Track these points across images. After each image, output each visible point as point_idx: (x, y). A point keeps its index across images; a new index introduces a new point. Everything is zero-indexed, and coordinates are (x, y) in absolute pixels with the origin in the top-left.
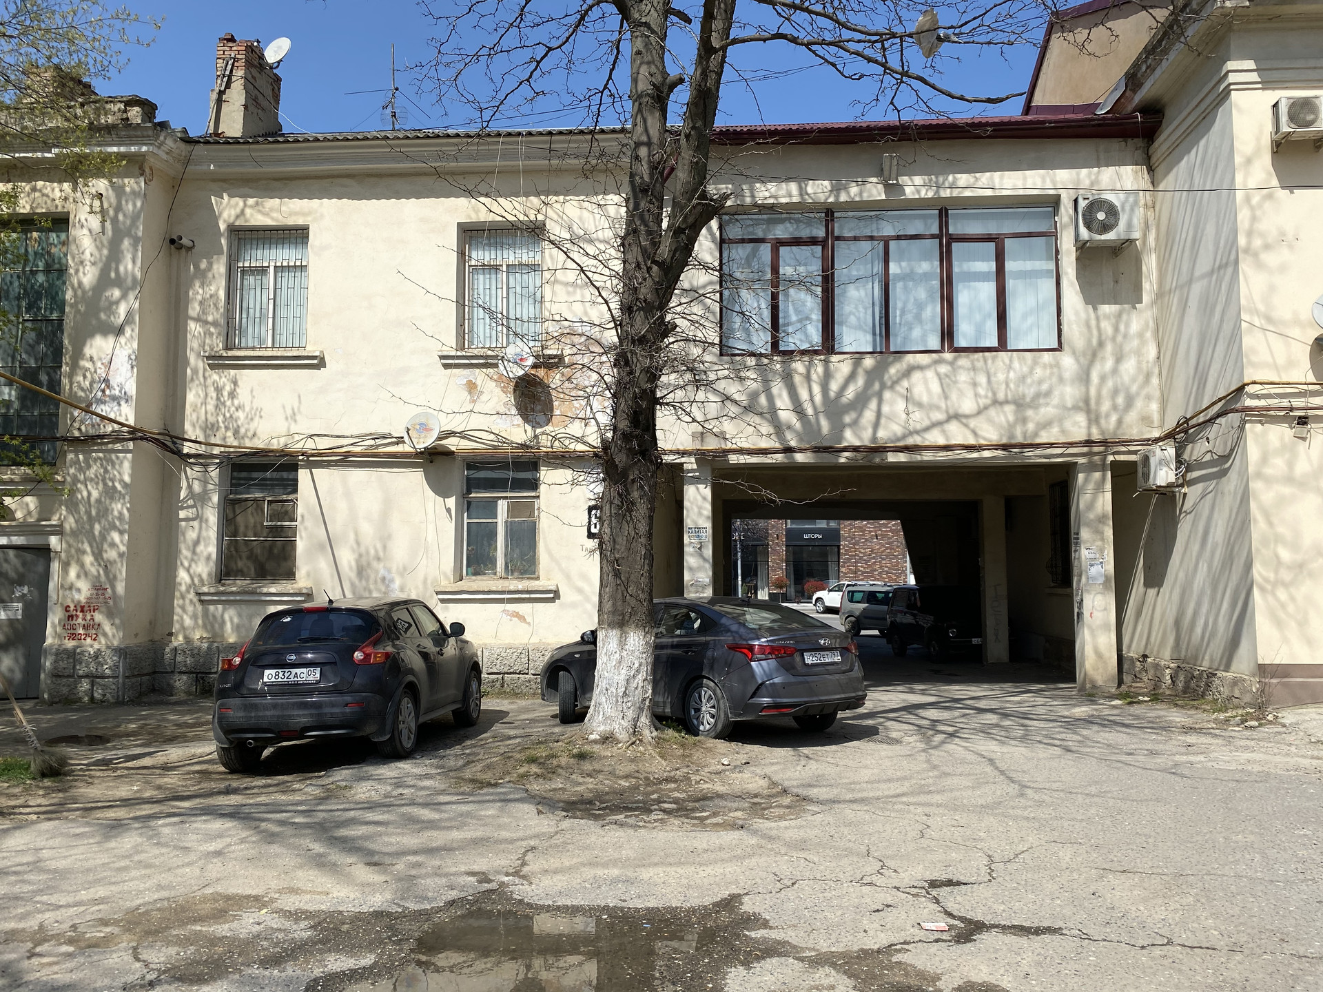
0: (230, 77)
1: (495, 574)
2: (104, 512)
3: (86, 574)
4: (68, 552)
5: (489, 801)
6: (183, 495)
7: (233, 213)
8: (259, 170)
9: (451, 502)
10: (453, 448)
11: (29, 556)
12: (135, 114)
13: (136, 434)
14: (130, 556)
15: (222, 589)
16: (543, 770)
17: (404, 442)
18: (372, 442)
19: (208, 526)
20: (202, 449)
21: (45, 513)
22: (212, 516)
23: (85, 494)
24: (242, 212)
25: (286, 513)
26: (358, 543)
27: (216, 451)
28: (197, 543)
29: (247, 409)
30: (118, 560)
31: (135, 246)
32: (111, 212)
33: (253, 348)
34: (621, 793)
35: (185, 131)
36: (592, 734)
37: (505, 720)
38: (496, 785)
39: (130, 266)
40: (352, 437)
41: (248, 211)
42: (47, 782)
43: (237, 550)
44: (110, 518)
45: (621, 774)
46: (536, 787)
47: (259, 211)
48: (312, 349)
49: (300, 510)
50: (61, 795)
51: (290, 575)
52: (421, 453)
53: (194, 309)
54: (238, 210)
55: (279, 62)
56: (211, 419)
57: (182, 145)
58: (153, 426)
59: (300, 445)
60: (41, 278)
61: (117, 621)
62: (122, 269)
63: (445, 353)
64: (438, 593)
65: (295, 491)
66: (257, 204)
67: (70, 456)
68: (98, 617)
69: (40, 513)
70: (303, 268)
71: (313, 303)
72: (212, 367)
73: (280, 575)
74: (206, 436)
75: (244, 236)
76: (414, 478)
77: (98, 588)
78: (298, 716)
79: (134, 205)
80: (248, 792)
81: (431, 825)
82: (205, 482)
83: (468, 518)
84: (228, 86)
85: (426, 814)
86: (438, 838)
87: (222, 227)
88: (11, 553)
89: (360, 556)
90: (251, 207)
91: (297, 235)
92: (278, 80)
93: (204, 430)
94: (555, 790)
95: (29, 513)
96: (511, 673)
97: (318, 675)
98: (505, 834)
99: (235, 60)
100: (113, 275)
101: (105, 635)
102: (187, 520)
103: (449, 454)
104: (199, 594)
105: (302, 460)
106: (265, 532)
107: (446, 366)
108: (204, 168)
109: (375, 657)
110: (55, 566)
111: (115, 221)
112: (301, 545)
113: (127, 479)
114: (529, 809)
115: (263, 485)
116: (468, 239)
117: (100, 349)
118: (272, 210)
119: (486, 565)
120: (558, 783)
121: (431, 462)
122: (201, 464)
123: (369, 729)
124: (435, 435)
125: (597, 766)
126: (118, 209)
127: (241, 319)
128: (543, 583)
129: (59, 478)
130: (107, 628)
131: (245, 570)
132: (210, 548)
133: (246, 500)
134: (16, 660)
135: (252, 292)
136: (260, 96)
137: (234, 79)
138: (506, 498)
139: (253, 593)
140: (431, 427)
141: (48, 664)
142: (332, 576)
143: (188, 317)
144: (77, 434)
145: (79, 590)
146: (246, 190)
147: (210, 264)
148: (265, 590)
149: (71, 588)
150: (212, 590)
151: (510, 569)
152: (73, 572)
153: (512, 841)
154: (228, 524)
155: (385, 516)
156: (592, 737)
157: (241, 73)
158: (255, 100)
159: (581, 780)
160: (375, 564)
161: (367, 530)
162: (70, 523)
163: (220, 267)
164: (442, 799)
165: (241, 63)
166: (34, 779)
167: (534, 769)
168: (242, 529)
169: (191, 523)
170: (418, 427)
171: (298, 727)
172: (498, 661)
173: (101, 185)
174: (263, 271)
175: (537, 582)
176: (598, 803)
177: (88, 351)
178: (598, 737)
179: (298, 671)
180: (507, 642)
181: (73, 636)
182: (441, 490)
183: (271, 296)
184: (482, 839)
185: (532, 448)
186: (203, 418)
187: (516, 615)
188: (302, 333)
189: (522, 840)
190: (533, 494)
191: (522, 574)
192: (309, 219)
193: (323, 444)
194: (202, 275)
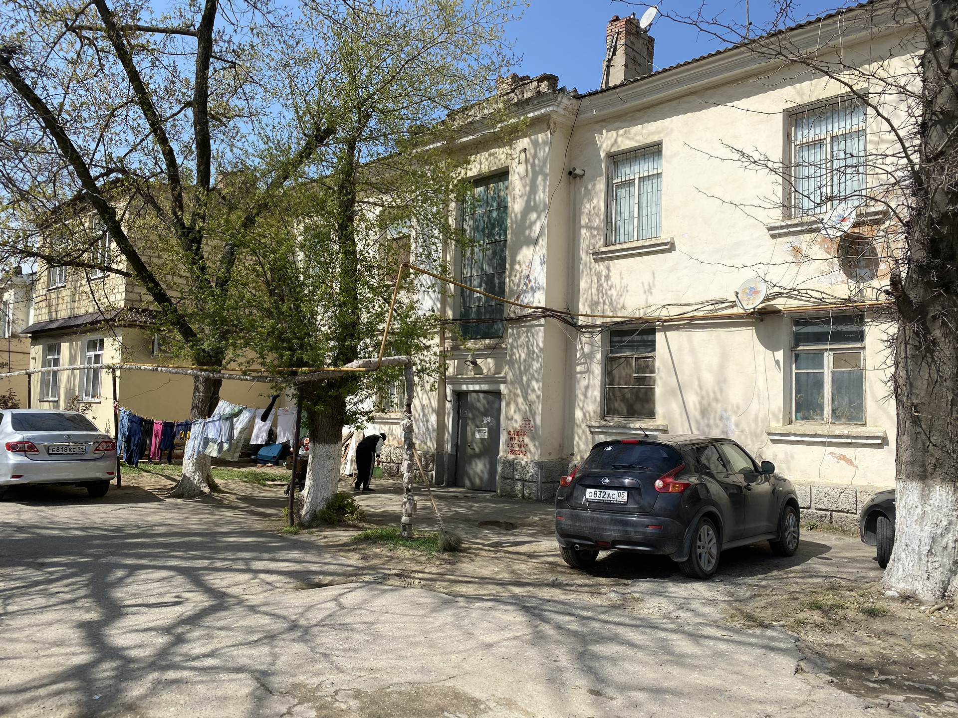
0: (615, 47)
1: (823, 419)
2: (528, 367)
3: (519, 410)
4: (509, 395)
5: (751, 644)
6: (578, 355)
7: (609, 143)
8: (626, 106)
9: (780, 355)
10: (781, 308)
11: (491, 397)
12: (544, 87)
13: (547, 312)
14: (545, 398)
15: (603, 423)
16: (825, 620)
17: (736, 305)
18: (712, 307)
19: (594, 377)
20: (590, 321)
21: (498, 370)
22: (597, 369)
23: (517, 356)
24: (616, 141)
25: (647, 367)
26: (701, 387)
27: (599, 322)
28: (587, 388)
29: (618, 288)
30: (537, 401)
31: (545, 180)
32: (531, 160)
33: (624, 243)
34: (912, 665)
35: (575, 90)
36: (889, 589)
37: (824, 556)
38: (767, 627)
39: (542, 195)
40: (696, 304)
41: (619, 139)
42: (446, 556)
43: (614, 395)
44: (531, 371)
45: (919, 642)
46: (811, 637)
47: (628, 138)
48: (665, 237)
49: (657, 364)
50: (448, 567)
51: (651, 414)
52: (752, 313)
53: (584, 220)
54: (613, 140)
55: (650, 25)
56: (595, 298)
57: (574, 101)
58: (558, 305)
59: (657, 314)
60: (495, 214)
61: (537, 444)
62: (537, 198)
63: (772, 225)
64: (769, 434)
65: (654, 350)
66: (625, 132)
67: (510, 331)
68: (527, 440)
69: (495, 370)
70: (659, 175)
71: (665, 201)
72: (596, 261)
73: (644, 415)
74: (592, 310)
75: (618, 159)
76: (747, 336)
77: (526, 420)
78: (609, 530)
79: (544, 151)
80: (568, 588)
81: (679, 660)
82: (592, 345)
83: (797, 368)
84: (614, 54)
85: (683, 645)
86: (676, 676)
87: (603, 155)
88: (481, 395)
89: (703, 398)
90: (622, 135)
91: (653, 150)
92: (651, 40)
93: (590, 307)
94: (832, 645)
95: (490, 369)
96: (839, 511)
97: (626, 498)
98: (745, 690)
99: (619, 33)
100: (532, 203)
101: (530, 452)
102: (581, 373)
103: (776, 312)
104: (589, 427)
105: (659, 325)
106: (632, 381)
107: (774, 236)
108: (590, 114)
109: (673, 487)
110: (503, 404)
111: (533, 165)
112: (658, 391)
113: (541, 345)
114: (788, 663)
115: (632, 346)
116: (794, 122)
117: (525, 256)
118: (635, 134)
119: (815, 411)
120: (838, 638)
121: (762, 321)
122: (589, 332)
123: (668, 550)
124: (762, 297)
125: (888, 626)
126: (535, 156)
127: (616, 221)
128: (870, 429)
129: (504, 346)
130: (531, 447)
131: (620, 409)
132: (596, 393)
133: (620, 357)
134: (485, 465)
135: (623, 200)
136: (637, 56)
137: (618, 47)
138: (831, 350)
139: (625, 427)
140: (759, 290)
141: (499, 469)
142: (681, 414)
143: (581, 227)
144: (512, 315)
145: (516, 421)
146: (618, 124)
147: (594, 185)
148: (632, 425)
149: (512, 419)
150: (597, 424)
151: (837, 415)
152: (513, 407)
153: (748, 701)
154: (608, 376)
155: (722, 367)
156: (889, 593)
157: (622, 42)
158: (634, 59)
159: (867, 639)
160: (714, 404)
161: (709, 379)
162: (510, 377)
163: (601, 186)
164: (709, 631)
165: (623, 34)
166: (439, 551)
167: (817, 616)
168: (617, 379)
169: (584, 375)
170: (748, 291)
171: (610, 540)
172: (826, 499)
173: (524, 142)
174: (630, 183)
175: (864, 428)
176: (877, 674)
177: (519, 258)
178: (897, 595)
179: (611, 492)
180: (834, 482)
181: (513, 452)
182: (770, 344)
183: (636, 201)
184: (719, 691)
185: (855, 302)
186: (590, 298)
187: (843, 458)
188: (658, 226)
189: (761, 702)
190: (859, 345)
191: (849, 420)
192: (662, 135)
193: (674, 311)
194: (589, 195)
